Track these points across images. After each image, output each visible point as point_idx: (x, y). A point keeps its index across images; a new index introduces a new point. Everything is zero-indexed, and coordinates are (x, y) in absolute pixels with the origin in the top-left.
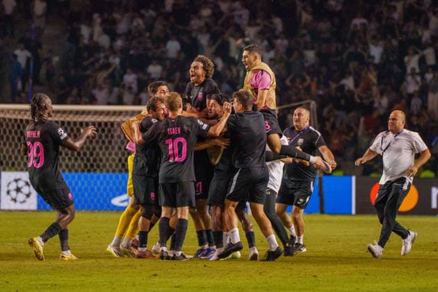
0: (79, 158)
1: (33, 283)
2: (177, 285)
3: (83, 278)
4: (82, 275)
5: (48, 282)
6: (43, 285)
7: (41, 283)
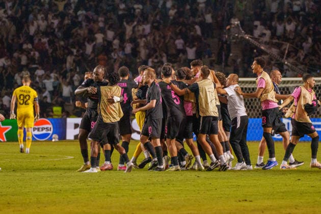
0: (252, 110)
1: (226, 184)
2: (312, 185)
3: (255, 182)
4: (255, 180)
5: (234, 184)
6: (231, 185)
7: (230, 184)
